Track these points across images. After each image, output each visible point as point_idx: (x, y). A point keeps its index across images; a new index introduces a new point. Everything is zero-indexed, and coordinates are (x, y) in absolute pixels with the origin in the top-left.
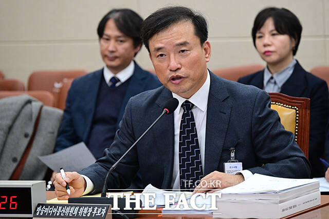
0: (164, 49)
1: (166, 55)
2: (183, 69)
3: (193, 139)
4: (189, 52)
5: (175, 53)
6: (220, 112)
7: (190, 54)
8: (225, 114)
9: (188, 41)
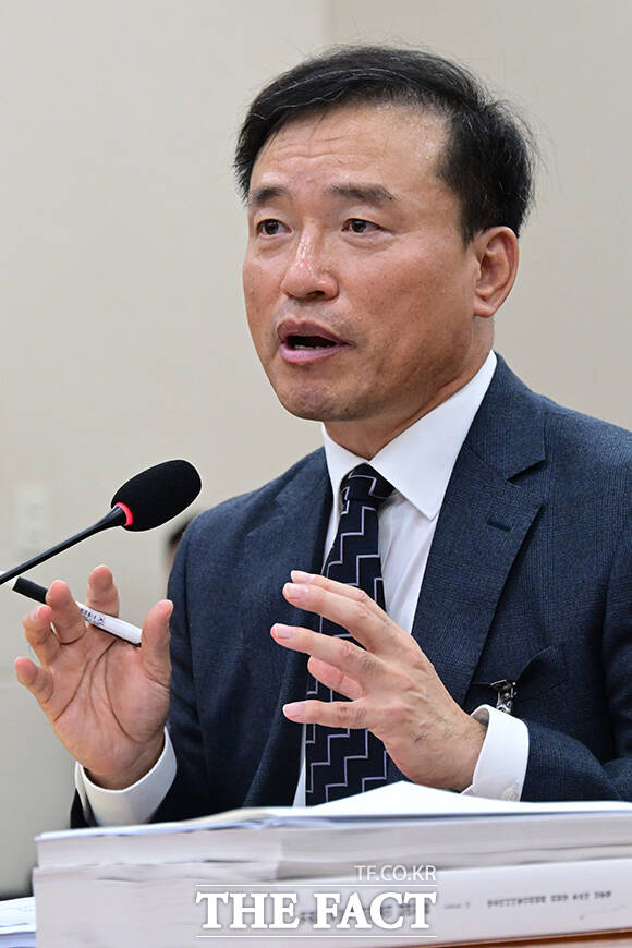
0: (283, 200)
1: (288, 230)
2: (341, 304)
4: (386, 236)
5: (325, 228)
6: (490, 523)
7: (390, 243)
8: (507, 529)
9: (393, 191)
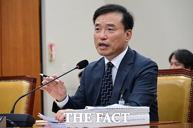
0: (100, 26)
1: (100, 30)
2: (108, 40)
3: (109, 85)
4: (114, 31)
9: (115, 25)
